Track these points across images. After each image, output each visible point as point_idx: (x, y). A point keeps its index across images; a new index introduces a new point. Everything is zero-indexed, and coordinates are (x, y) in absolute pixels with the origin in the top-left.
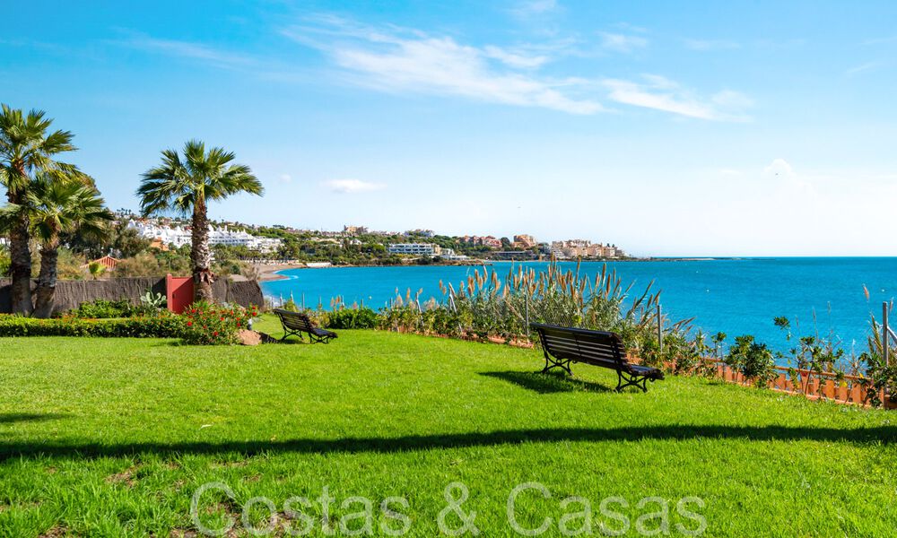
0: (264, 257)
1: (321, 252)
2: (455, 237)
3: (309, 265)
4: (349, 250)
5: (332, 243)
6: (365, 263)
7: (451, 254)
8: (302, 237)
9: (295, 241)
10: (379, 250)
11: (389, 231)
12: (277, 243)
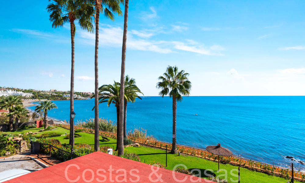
0: (27, 98)
1: (44, 97)
2: (81, 92)
3: (41, 100)
4: (53, 96)
5: (47, 94)
6: (57, 99)
7: (80, 97)
8: (38, 92)
9: (36, 93)
10: (61, 96)
11: (63, 91)
12: (31, 95)
